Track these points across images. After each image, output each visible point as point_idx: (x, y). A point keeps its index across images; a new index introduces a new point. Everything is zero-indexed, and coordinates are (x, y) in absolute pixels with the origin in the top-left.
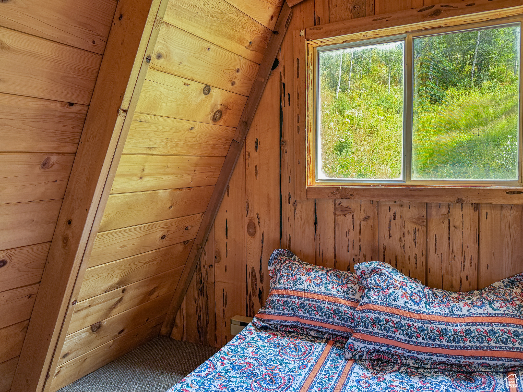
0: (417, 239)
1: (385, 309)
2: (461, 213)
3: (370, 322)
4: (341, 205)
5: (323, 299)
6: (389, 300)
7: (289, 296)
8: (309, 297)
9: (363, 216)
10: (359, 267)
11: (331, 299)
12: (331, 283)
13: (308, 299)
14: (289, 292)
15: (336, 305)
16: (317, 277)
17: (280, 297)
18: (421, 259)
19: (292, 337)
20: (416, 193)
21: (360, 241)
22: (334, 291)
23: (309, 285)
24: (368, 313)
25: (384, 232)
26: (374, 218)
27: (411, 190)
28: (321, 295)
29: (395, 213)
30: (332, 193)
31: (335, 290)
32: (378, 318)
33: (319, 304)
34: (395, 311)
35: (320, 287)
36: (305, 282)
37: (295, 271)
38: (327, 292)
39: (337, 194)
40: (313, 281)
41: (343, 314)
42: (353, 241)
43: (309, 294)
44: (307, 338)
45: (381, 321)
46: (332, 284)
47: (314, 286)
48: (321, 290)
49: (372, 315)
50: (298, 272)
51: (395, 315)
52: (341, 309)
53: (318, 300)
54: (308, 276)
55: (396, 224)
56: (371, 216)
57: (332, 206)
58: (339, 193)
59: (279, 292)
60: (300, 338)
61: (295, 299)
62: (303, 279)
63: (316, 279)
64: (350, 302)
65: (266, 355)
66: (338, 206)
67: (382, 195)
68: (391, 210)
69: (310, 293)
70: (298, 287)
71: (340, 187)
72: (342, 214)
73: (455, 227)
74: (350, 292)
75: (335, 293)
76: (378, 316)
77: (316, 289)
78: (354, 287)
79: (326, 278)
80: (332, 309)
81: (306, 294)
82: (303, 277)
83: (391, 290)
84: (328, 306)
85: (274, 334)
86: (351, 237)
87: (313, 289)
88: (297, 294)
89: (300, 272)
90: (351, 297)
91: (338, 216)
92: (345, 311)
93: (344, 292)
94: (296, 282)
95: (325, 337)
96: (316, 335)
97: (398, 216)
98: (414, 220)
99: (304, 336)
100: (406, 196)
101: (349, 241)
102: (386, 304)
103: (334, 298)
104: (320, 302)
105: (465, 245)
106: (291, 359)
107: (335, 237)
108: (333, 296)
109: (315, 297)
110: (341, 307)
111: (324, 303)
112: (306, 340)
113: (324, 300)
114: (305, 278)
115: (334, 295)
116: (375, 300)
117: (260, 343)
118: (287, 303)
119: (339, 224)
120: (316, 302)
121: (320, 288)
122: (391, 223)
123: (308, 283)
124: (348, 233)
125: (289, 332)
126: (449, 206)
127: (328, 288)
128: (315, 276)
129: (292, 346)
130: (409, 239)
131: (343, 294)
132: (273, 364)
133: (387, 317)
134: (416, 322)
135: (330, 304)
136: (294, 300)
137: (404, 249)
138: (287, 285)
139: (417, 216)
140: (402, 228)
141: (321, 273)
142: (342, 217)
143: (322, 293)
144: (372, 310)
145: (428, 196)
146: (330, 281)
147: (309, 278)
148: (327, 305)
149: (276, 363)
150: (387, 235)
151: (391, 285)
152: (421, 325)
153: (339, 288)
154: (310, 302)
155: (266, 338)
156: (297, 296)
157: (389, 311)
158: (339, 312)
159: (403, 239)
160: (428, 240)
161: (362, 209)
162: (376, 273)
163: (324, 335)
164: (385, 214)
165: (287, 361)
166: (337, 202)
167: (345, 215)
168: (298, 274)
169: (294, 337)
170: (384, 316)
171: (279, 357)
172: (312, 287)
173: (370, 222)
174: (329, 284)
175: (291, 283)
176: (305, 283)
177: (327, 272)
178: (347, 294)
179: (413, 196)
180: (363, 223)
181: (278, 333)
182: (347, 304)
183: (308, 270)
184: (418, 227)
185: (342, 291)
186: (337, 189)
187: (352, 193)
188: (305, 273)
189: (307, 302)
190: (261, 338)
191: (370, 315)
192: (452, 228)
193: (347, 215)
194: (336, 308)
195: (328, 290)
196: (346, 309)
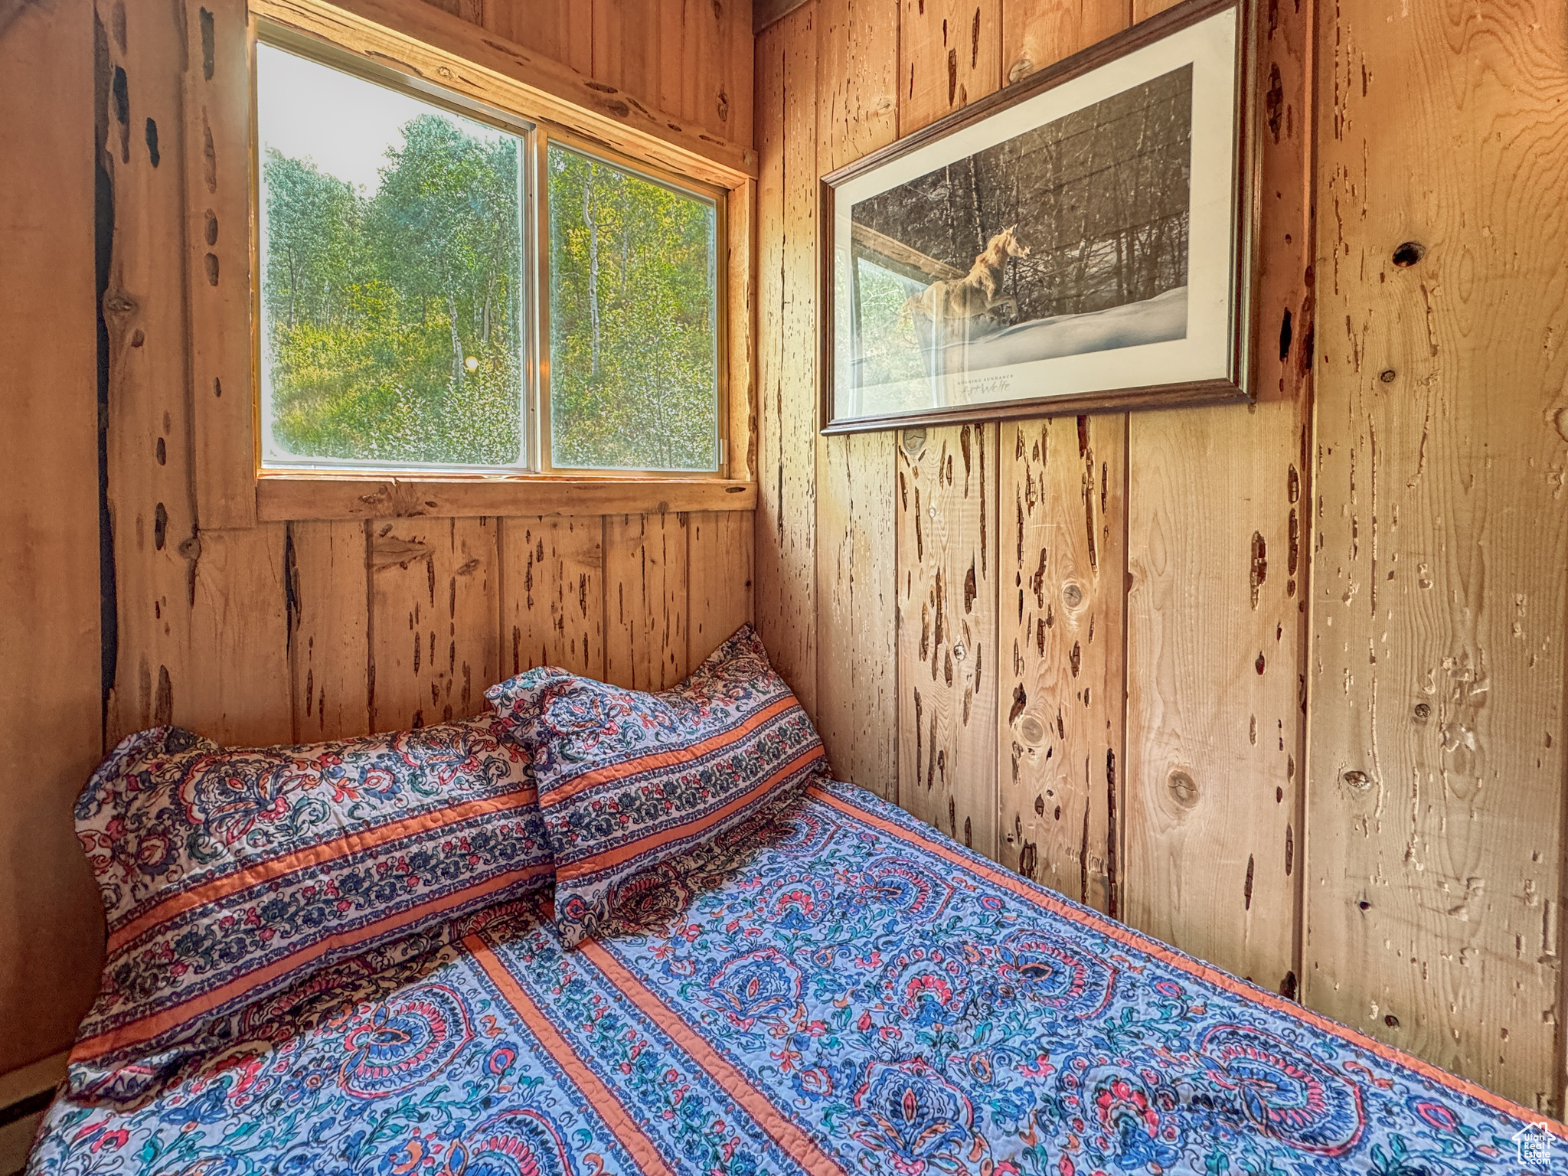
0: (588, 599)
1: (629, 768)
2: (662, 532)
3: (611, 814)
4: (390, 534)
5: (424, 826)
6: (629, 743)
7: (274, 883)
8: (372, 843)
9: (459, 560)
10: (506, 696)
11: (451, 815)
12: (427, 771)
13: (370, 853)
14: (276, 866)
15: (470, 825)
16: (369, 771)
17: (231, 904)
18: (594, 643)
19: (326, 1015)
20: (589, 494)
21: (452, 633)
22: (448, 791)
23: (356, 807)
24: (596, 798)
25: (516, 592)
26: (489, 563)
27: (579, 487)
28: (413, 818)
29: (540, 546)
30: (366, 501)
31: (451, 785)
32: (626, 795)
33: (414, 849)
34: (651, 762)
35: (399, 796)
36: (332, 803)
37: (268, 785)
38: (428, 800)
39: (380, 501)
40: (366, 790)
41: (500, 838)
42: (433, 636)
43: (367, 835)
44: (385, 984)
45: (633, 800)
46: (432, 770)
47: (374, 801)
48: (405, 803)
49: (608, 795)
50: (285, 783)
51: (654, 772)
52: (489, 827)
53: (409, 837)
54: (335, 781)
55: (543, 571)
56: (482, 559)
57: (358, 544)
58: (390, 497)
59: (217, 889)
60: (361, 1000)
61: (313, 876)
62: (320, 797)
63: (373, 777)
64: (504, 799)
65: (307, 1144)
66: (381, 541)
67: (515, 502)
68: (532, 538)
69: (370, 830)
70: (310, 834)
71: (392, 480)
72: (395, 564)
73: (653, 561)
74: (493, 771)
75: (454, 794)
76: (623, 790)
77: (388, 808)
78: (495, 755)
79: (403, 761)
80: (464, 841)
81: (355, 840)
82: (317, 790)
83: (619, 720)
84: (449, 838)
85: (234, 1061)
86: (423, 628)
87: (375, 813)
88: (317, 855)
89: (291, 779)
90: (501, 783)
91: (379, 570)
92: (503, 827)
93: (479, 778)
94: (293, 818)
95: (445, 938)
96: (412, 953)
97: (547, 551)
98: (580, 558)
99: (364, 983)
100: (570, 502)
101: (417, 639)
102: (627, 755)
103: (459, 809)
104: (419, 840)
105: (668, 596)
106: (426, 1075)
107: (369, 636)
108: (451, 803)
109: (396, 832)
110: (489, 821)
111: (431, 838)
112: (387, 992)
113: (428, 830)
114: (325, 790)
115: (454, 799)
116: (597, 759)
117: (212, 1134)
118: (277, 909)
119: (384, 595)
120: (402, 846)
121: (400, 800)
122: (532, 571)
123: (348, 803)
124: (414, 619)
125: (296, 1011)
126: (643, 517)
127: (426, 788)
128: (363, 772)
129: (371, 1039)
130: (571, 600)
131: (477, 786)
132: (394, 1143)
133: (644, 784)
134: (691, 767)
135: (452, 831)
136: (310, 883)
137: (561, 627)
138: (255, 845)
139: (585, 548)
140: (557, 578)
141: (373, 754)
142: (393, 573)
143: (413, 810)
144: (604, 784)
145: (609, 500)
146: (421, 768)
147: (343, 787)
148: (442, 841)
149: (398, 1131)
150: (523, 603)
151: (611, 709)
152: (701, 768)
153: (458, 774)
154: (382, 859)
155: (217, 1100)
156: (318, 864)
157: (640, 769)
158: (487, 840)
159: (558, 605)
160: (607, 597)
161: (458, 543)
162: (558, 694)
163: (439, 935)
164: (518, 550)
165: (422, 1092)
166: (378, 527)
167: (404, 566)
168: (285, 788)
169: (340, 1009)
170: (637, 785)
171: (379, 1107)
172: (368, 809)
173: (480, 574)
174: (423, 774)
175: (272, 830)
176: (337, 808)
177: (392, 745)
178: (490, 781)
179: (582, 501)
180: (461, 580)
181: (245, 1047)
182: (500, 807)
183: (321, 764)
184: (587, 571)
185: (471, 779)
186: (384, 487)
187: (431, 499)
188: (317, 775)
189: (370, 863)
190: (191, 1115)
191: (604, 797)
192: (648, 564)
193: (410, 566)
194: (474, 831)
195: (427, 794)
196: (503, 822)
